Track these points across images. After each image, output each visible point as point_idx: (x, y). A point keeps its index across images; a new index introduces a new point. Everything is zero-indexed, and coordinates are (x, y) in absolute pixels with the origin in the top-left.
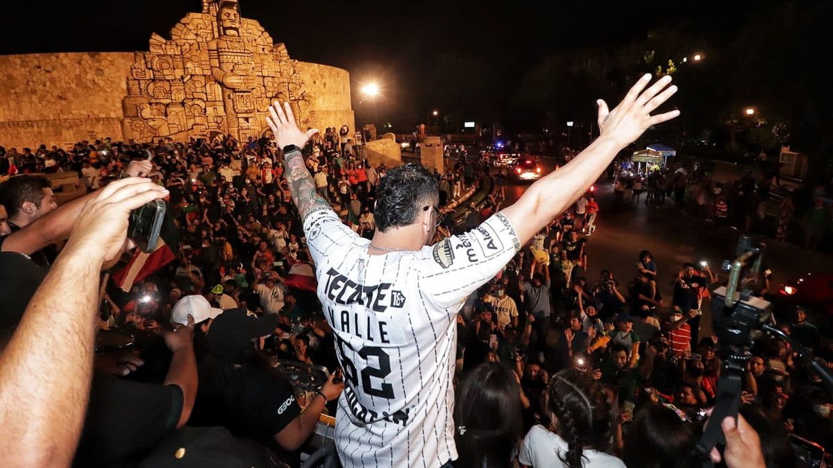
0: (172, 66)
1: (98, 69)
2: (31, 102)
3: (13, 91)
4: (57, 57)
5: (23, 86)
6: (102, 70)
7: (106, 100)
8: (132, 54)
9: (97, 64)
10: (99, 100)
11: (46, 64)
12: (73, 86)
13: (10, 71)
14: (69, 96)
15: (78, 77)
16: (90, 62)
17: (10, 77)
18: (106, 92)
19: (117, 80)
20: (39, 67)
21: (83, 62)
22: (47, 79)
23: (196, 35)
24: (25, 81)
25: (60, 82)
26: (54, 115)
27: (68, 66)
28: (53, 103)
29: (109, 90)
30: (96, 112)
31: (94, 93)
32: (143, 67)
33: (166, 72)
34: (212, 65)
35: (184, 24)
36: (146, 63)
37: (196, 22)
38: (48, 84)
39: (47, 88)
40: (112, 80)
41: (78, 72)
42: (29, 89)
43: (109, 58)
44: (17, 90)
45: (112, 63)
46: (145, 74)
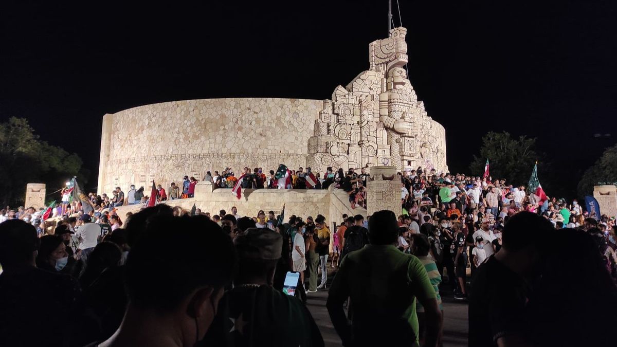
0: (352, 113)
1: (295, 113)
2: (236, 137)
3: (222, 128)
4: (266, 101)
5: (231, 124)
6: (298, 114)
7: (296, 138)
8: (322, 102)
9: (296, 108)
10: (291, 139)
11: (255, 106)
12: (274, 125)
13: (224, 111)
14: (269, 133)
15: (278, 118)
16: (290, 107)
17: (223, 116)
18: (298, 132)
19: (307, 123)
20: (249, 109)
21: (285, 106)
22: (254, 119)
23: (370, 88)
24: (235, 120)
25: (263, 121)
26: (252, 149)
27: (272, 109)
28: (255, 139)
29: (300, 130)
30: (287, 148)
31: (289, 132)
32: (330, 112)
33: (347, 117)
34: (381, 114)
35: (362, 80)
36: (334, 109)
37: (371, 78)
38: (254, 123)
39: (251, 127)
40: (304, 122)
41: (279, 114)
42: (237, 126)
43: (305, 104)
44: (226, 127)
45: (306, 108)
46: (331, 119)
